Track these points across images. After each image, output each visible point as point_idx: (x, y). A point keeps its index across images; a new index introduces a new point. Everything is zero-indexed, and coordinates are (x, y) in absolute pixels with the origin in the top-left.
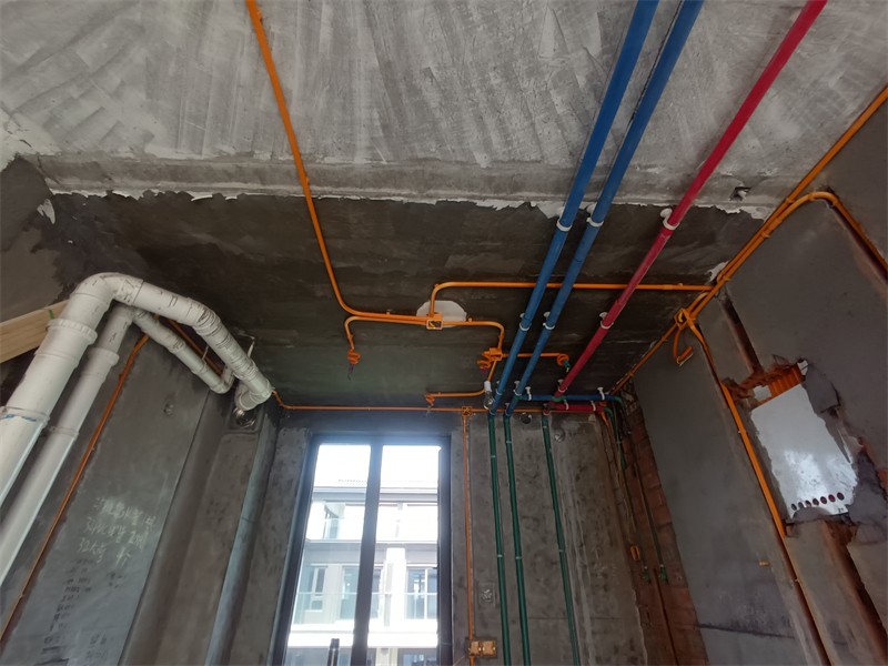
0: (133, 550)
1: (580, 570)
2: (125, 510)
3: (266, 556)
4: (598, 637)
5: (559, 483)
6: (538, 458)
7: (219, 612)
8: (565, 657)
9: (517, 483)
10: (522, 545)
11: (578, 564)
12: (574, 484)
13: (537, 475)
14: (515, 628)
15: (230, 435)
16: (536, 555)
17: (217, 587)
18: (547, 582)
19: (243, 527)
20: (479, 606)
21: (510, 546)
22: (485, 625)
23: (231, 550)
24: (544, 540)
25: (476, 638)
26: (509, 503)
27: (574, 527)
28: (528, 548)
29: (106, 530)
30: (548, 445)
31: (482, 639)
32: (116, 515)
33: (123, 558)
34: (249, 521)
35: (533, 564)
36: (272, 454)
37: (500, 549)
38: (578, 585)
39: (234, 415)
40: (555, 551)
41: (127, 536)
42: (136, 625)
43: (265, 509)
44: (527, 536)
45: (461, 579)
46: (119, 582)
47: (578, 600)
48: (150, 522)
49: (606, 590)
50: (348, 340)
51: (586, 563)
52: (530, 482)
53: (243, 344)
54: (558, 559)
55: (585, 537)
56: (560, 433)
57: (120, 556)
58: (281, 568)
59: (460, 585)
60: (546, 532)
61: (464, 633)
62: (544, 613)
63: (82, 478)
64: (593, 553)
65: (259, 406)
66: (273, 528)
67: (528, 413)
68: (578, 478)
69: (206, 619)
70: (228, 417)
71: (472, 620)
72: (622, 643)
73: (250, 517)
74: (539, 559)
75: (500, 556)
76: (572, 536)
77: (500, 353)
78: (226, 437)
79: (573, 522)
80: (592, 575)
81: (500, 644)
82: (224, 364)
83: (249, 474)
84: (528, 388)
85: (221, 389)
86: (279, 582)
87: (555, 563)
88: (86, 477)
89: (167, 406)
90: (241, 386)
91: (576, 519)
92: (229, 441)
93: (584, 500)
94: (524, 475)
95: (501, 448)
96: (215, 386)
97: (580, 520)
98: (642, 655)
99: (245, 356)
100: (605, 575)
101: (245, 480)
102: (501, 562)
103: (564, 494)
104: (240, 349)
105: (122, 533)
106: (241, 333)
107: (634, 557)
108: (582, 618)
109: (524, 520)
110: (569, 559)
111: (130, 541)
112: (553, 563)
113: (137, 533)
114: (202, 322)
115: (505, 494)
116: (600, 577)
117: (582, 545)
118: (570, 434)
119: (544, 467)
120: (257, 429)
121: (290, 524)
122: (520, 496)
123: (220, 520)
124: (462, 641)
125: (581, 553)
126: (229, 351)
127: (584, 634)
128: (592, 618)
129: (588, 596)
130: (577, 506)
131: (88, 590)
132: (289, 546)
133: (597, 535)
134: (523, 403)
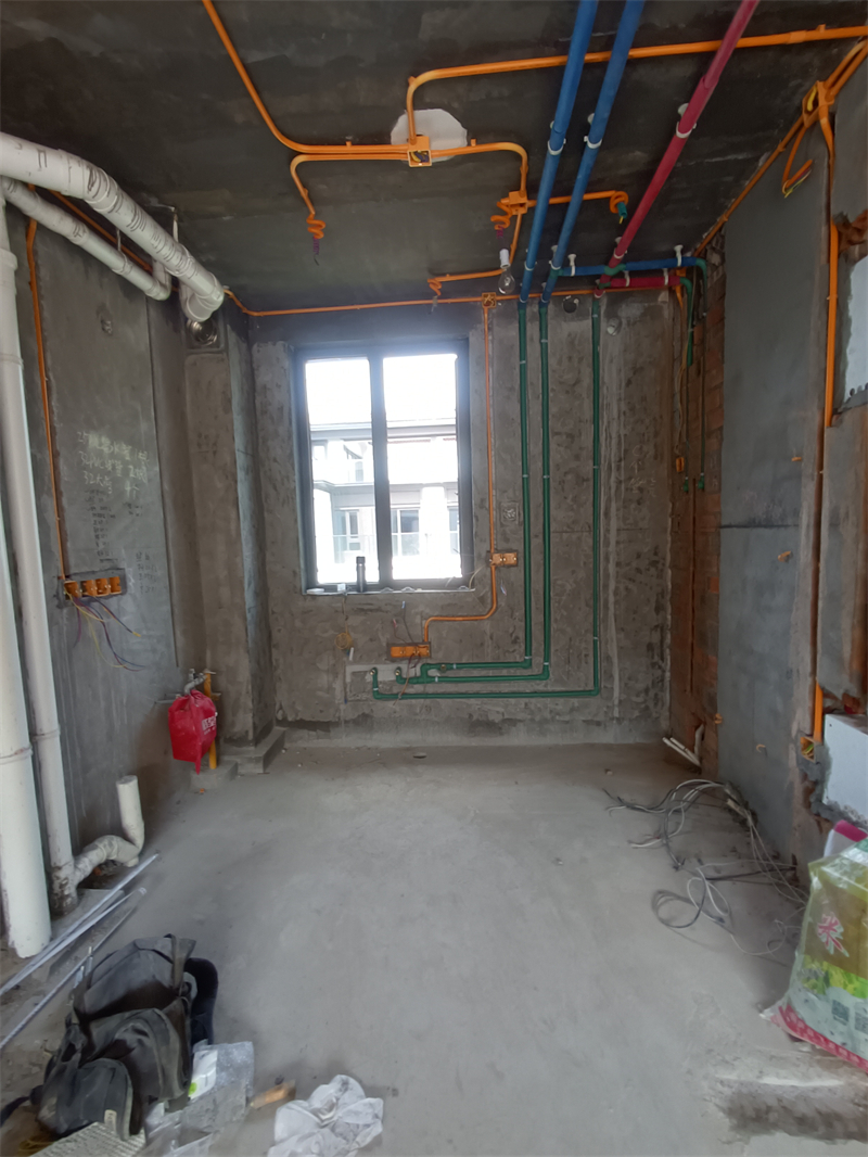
0: (136, 483)
1: (613, 485)
2: (112, 444)
3: (275, 488)
4: (622, 546)
5: (604, 391)
6: (581, 360)
7: (243, 537)
8: (585, 563)
9: (551, 394)
10: (551, 463)
11: (613, 479)
12: (622, 391)
13: (578, 382)
14: (536, 542)
15: (194, 357)
16: (566, 473)
17: (233, 515)
18: (575, 499)
19: (241, 460)
20: (501, 524)
21: (537, 466)
22: (507, 540)
23: (236, 482)
24: (577, 457)
25: (497, 551)
26: (540, 418)
27: (614, 442)
28: (558, 466)
29: (103, 464)
30: (596, 342)
31: (502, 552)
32: (106, 450)
33: (131, 491)
34: (246, 454)
35: (562, 482)
36: (250, 375)
37: (525, 468)
38: (609, 500)
39: (189, 329)
40: (588, 468)
41: (126, 472)
42: (171, 548)
43: (260, 440)
44: (557, 454)
45: (483, 500)
46: (138, 511)
47: (607, 514)
48: (142, 456)
49: (639, 504)
50: (302, 199)
51: (622, 478)
52: (567, 392)
53: (162, 220)
54: (591, 475)
55: (626, 451)
56: (614, 322)
57: (128, 489)
58: (294, 499)
59: (481, 506)
60: (581, 448)
61: (486, 546)
62: (568, 527)
63: (51, 412)
64: (633, 469)
65: (215, 315)
66: (275, 460)
67: (574, 297)
68: (629, 382)
69: (233, 543)
70: (183, 333)
71: (493, 536)
72: (646, 550)
73: (246, 448)
74: (569, 477)
75: (525, 476)
76: (610, 451)
77: (524, 200)
78: (190, 359)
79: (614, 435)
80: (627, 489)
81: (521, 555)
82: (149, 256)
83: (229, 401)
84: (572, 257)
85: (160, 294)
86: (294, 510)
87: (588, 480)
88: (55, 409)
89: (103, 322)
90: (183, 287)
91: (618, 432)
92: (195, 364)
93: (632, 409)
94: (561, 383)
95: (533, 350)
96: (150, 290)
97: (622, 432)
98: (664, 559)
99: (170, 240)
100: (641, 489)
101: (227, 408)
102: (525, 483)
103: (608, 405)
104: (160, 231)
105: (119, 467)
106: (154, 202)
107: (678, 468)
108: (608, 531)
109: (556, 438)
110: (603, 474)
111: (132, 475)
112: (584, 480)
113: (135, 468)
114: (94, 189)
115: (535, 408)
116: (636, 491)
117: (620, 461)
118: (628, 324)
119: (587, 372)
120: (222, 346)
121: (291, 455)
122: (553, 409)
123: (215, 453)
124: (484, 554)
125: (618, 468)
126: (147, 235)
127: (607, 544)
128: (618, 530)
129: (618, 510)
130: (622, 418)
131: (113, 516)
132: (297, 477)
133: (641, 448)
134: (564, 282)
